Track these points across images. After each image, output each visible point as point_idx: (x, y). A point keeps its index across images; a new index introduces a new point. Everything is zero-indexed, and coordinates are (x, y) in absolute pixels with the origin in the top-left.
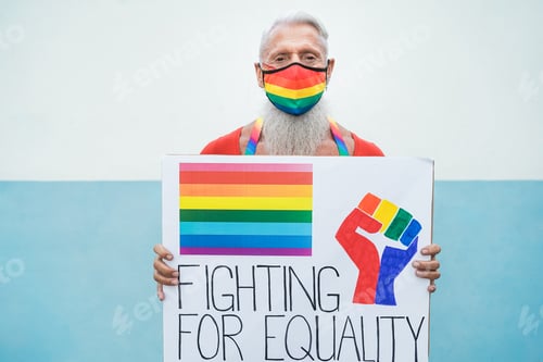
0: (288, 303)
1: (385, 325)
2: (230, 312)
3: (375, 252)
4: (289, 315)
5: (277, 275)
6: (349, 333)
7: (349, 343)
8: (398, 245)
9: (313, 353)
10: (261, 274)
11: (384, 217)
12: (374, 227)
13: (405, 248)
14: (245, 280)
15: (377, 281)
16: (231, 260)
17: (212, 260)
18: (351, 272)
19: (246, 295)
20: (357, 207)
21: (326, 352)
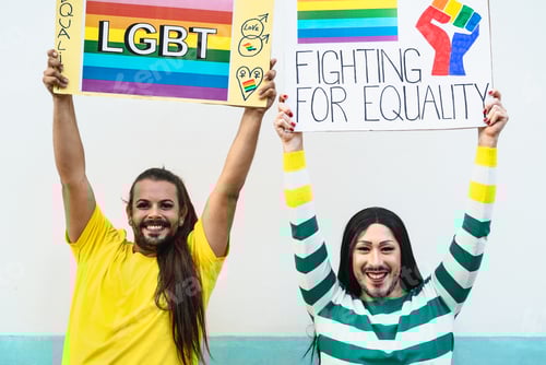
0: (381, 77)
1: (458, 91)
2: (336, 85)
3: (447, 37)
4: (382, 85)
5: (372, 56)
6: (430, 98)
7: (430, 106)
8: (464, 31)
9: (403, 115)
10: (360, 56)
12: (445, 19)
13: (470, 33)
14: (348, 60)
15: (450, 58)
16: (337, 46)
17: (322, 47)
18: (429, 54)
19: (348, 72)
20: (430, 4)
21: (413, 113)
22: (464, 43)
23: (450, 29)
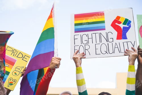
0: (101, 41)
1: (125, 44)
2: (87, 44)
3: (121, 28)
4: (101, 43)
5: (98, 35)
6: (116, 46)
7: (117, 49)
8: (126, 26)
9: (108, 52)
10: (94, 35)
11: (122, 20)
12: (120, 23)
13: (128, 26)
14: (90, 37)
16: (86, 33)
17: (82, 33)
18: (115, 33)
19: (90, 40)
20: (115, 19)
21: (111, 51)
22: (126, 29)
23: (122, 26)
